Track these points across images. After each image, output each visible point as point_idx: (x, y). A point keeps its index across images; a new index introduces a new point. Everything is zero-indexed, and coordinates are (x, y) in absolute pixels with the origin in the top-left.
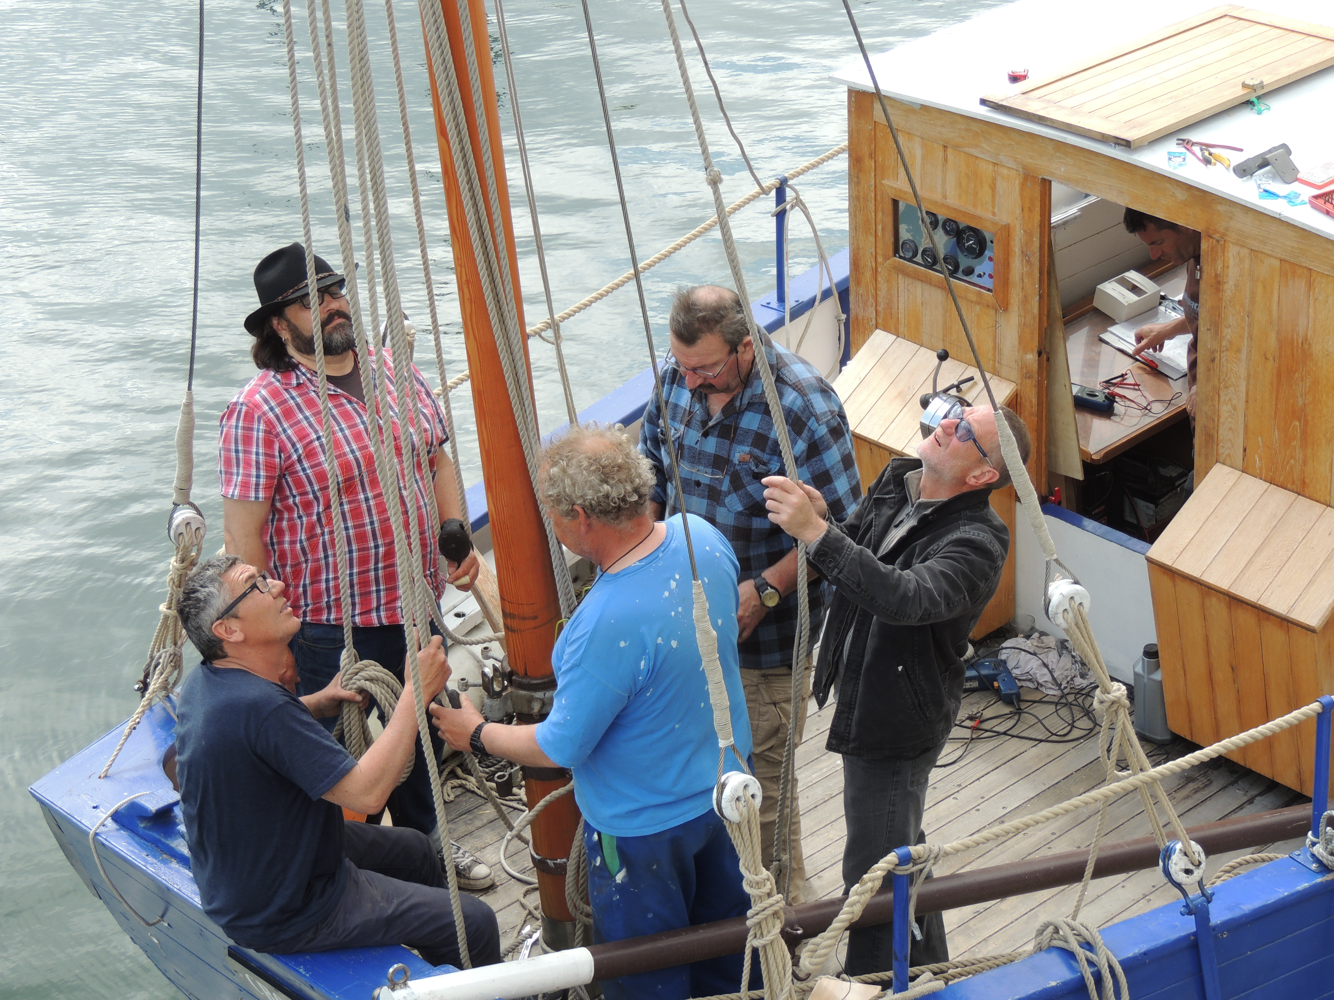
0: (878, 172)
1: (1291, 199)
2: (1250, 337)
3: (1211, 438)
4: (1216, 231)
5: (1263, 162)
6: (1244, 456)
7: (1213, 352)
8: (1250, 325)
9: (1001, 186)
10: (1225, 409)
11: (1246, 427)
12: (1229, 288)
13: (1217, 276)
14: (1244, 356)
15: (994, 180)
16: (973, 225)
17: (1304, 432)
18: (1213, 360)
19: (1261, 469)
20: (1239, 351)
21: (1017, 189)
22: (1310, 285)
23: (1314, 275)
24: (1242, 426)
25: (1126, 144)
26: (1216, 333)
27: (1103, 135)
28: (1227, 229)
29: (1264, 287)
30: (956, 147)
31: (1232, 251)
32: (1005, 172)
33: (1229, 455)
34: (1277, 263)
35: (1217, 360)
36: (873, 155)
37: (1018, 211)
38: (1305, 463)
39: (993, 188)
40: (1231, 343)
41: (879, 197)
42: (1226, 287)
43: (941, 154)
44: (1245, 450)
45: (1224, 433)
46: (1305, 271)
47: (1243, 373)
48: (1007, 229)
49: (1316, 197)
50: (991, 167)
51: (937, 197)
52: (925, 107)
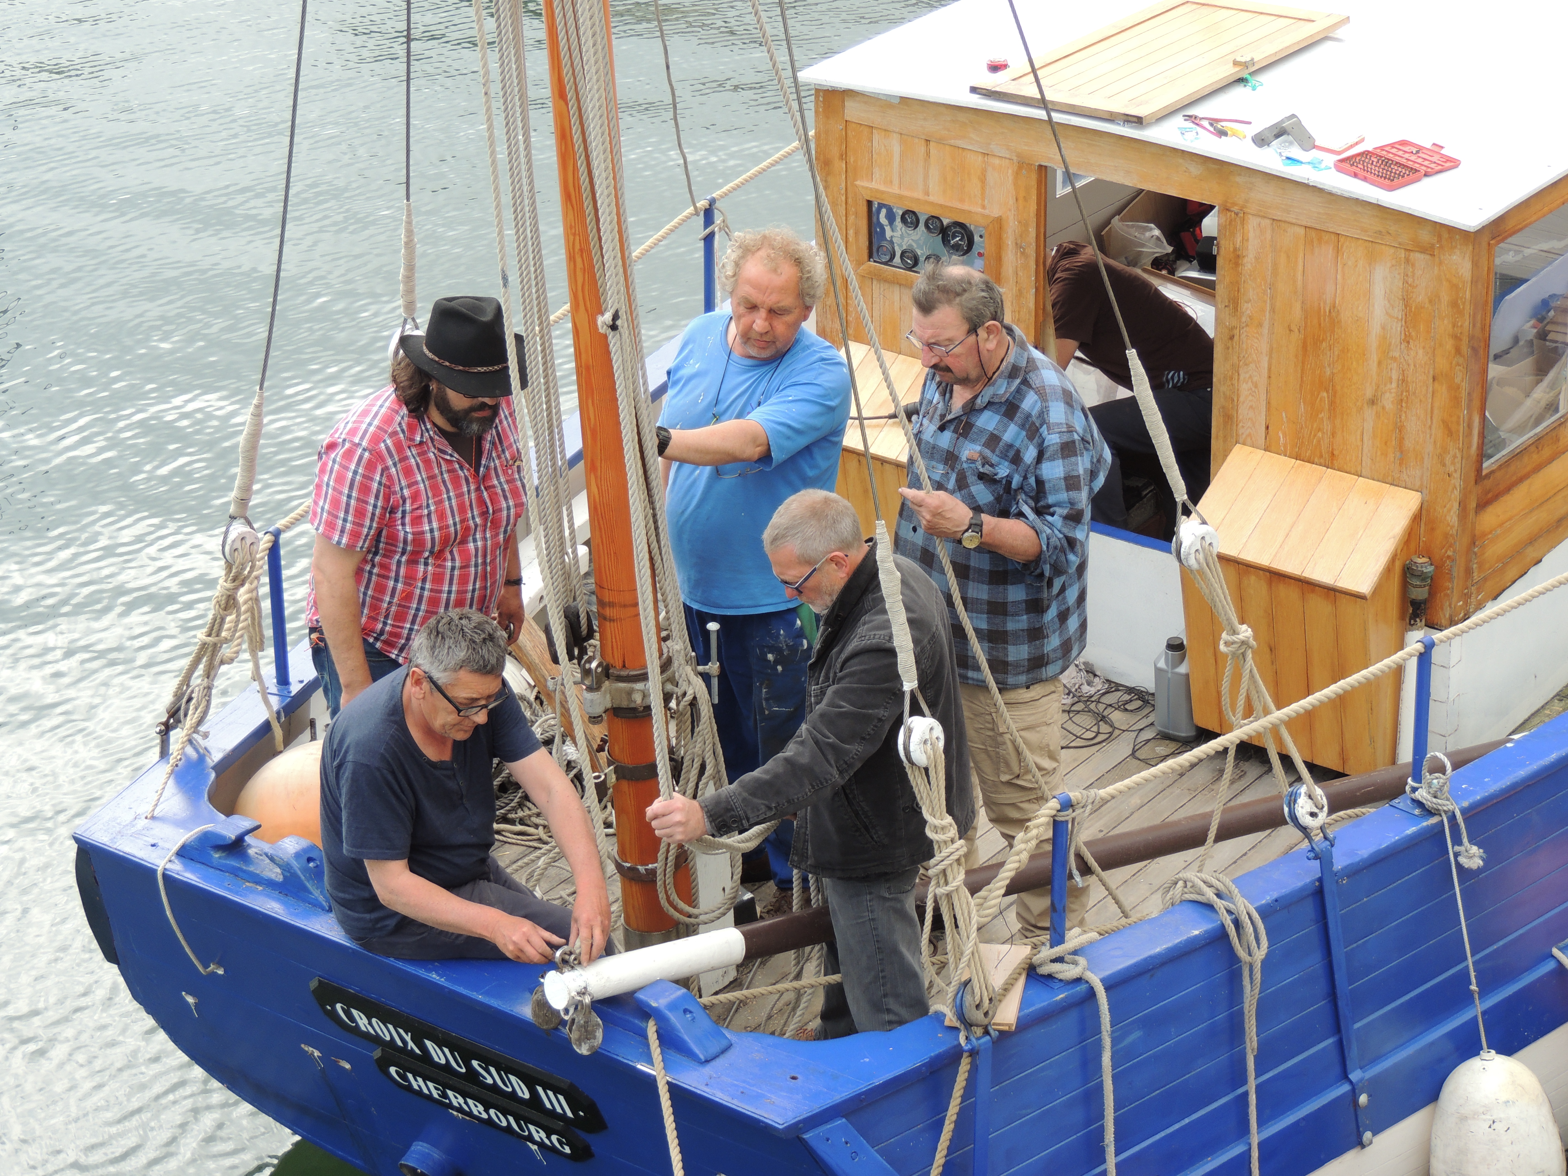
0: (850, 174)
1: (1315, 165)
2: (1273, 310)
3: (1229, 418)
4: (1234, 204)
5: (1279, 131)
6: (1267, 434)
7: (1233, 328)
8: (1272, 298)
9: (992, 177)
10: (1245, 388)
11: (1268, 403)
12: (1248, 262)
13: (1235, 250)
14: (1265, 331)
15: (984, 172)
16: (961, 220)
17: (1332, 403)
18: (1232, 338)
19: (1285, 446)
20: (1260, 325)
21: (1011, 178)
22: (1338, 251)
23: (1342, 239)
24: (1264, 404)
25: (1138, 121)
26: (1236, 309)
27: (1111, 113)
28: (1247, 201)
29: (1288, 257)
30: (940, 141)
31: (1252, 223)
32: (997, 161)
33: (1249, 435)
34: (1302, 231)
35: (1236, 338)
36: (843, 156)
37: (1011, 201)
38: (1333, 434)
39: (983, 180)
40: (1251, 318)
41: (850, 200)
42: (1245, 260)
43: (923, 149)
44: (1267, 428)
45: (1244, 412)
46: (1333, 236)
47: (1264, 347)
48: (999, 222)
49: (1342, 161)
50: (980, 158)
51: (918, 194)
52: (905, 101)
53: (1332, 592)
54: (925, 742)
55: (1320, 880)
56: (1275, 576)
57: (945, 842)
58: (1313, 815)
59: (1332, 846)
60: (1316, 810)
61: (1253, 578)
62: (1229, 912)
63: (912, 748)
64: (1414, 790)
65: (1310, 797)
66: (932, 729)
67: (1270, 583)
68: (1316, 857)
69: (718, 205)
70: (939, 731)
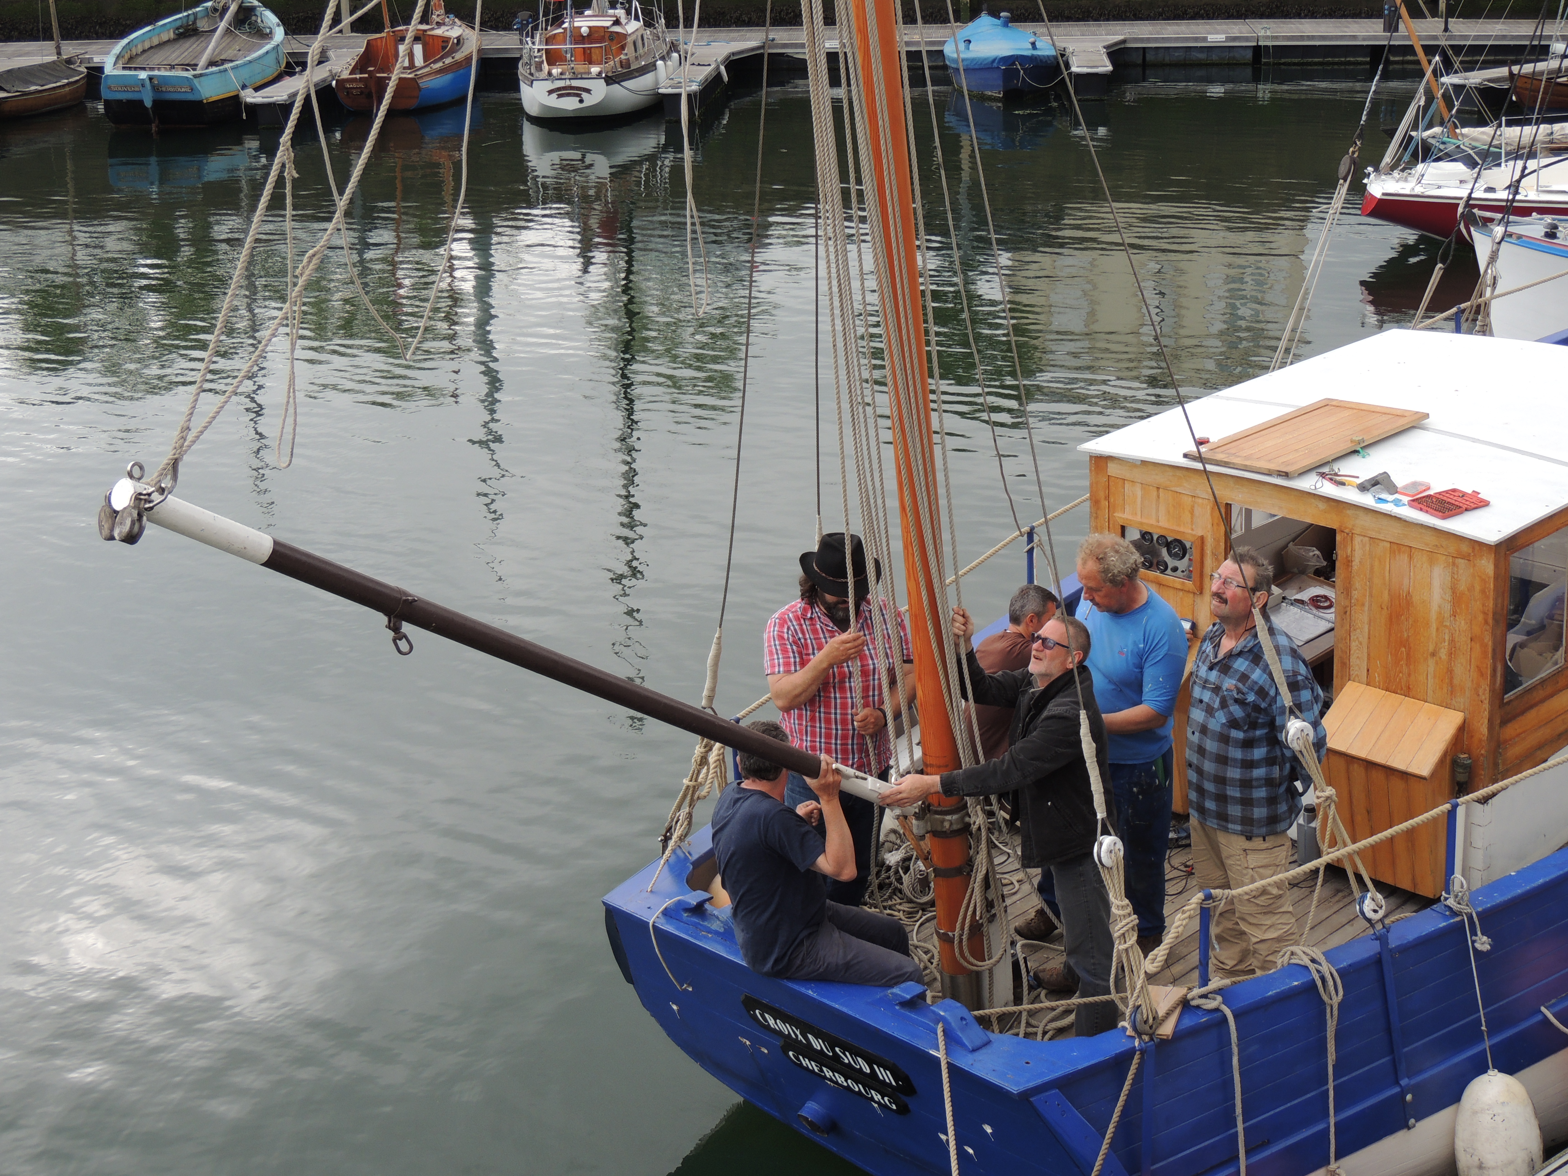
0: (1111, 509)
1: (1397, 503)
2: (1371, 595)
3: (1345, 665)
4: (1346, 528)
5: (1374, 483)
6: (1368, 674)
7: (1345, 607)
8: (1370, 588)
9: (1198, 511)
10: (1354, 644)
11: (1369, 655)
12: (1356, 564)
13: (1347, 557)
14: (1366, 608)
15: (1193, 507)
16: (1178, 538)
17: (1408, 654)
18: (1345, 613)
19: (1379, 682)
20: (1363, 605)
21: (1209, 511)
22: (1410, 557)
23: (1413, 550)
24: (1366, 655)
25: (1286, 475)
26: (1347, 594)
27: (1269, 470)
28: (1354, 526)
29: (1380, 561)
30: (1166, 489)
31: (1357, 540)
32: (1200, 501)
33: (1357, 675)
34: (1388, 545)
35: (1348, 613)
36: (1107, 498)
37: (1210, 526)
38: (1409, 675)
39: (1192, 513)
40: (1357, 600)
41: (1111, 526)
42: (1354, 563)
43: (1155, 493)
44: (1368, 670)
45: (1354, 660)
46: (1407, 548)
47: (1366, 619)
48: (1202, 538)
49: (1413, 501)
50: (1190, 499)
51: (1153, 522)
52: (1144, 463)
53: (1405, 775)
54: (1111, 852)
55: (1379, 953)
56: (1369, 765)
57: (1124, 916)
58: (1375, 911)
59: (1388, 932)
60: (1377, 908)
61: (1356, 766)
62: (1318, 971)
63: (1102, 855)
64: (1446, 899)
65: (1373, 900)
66: (1115, 844)
67: (1366, 769)
68: (1376, 939)
69: (1036, 530)
70: (1120, 845)
